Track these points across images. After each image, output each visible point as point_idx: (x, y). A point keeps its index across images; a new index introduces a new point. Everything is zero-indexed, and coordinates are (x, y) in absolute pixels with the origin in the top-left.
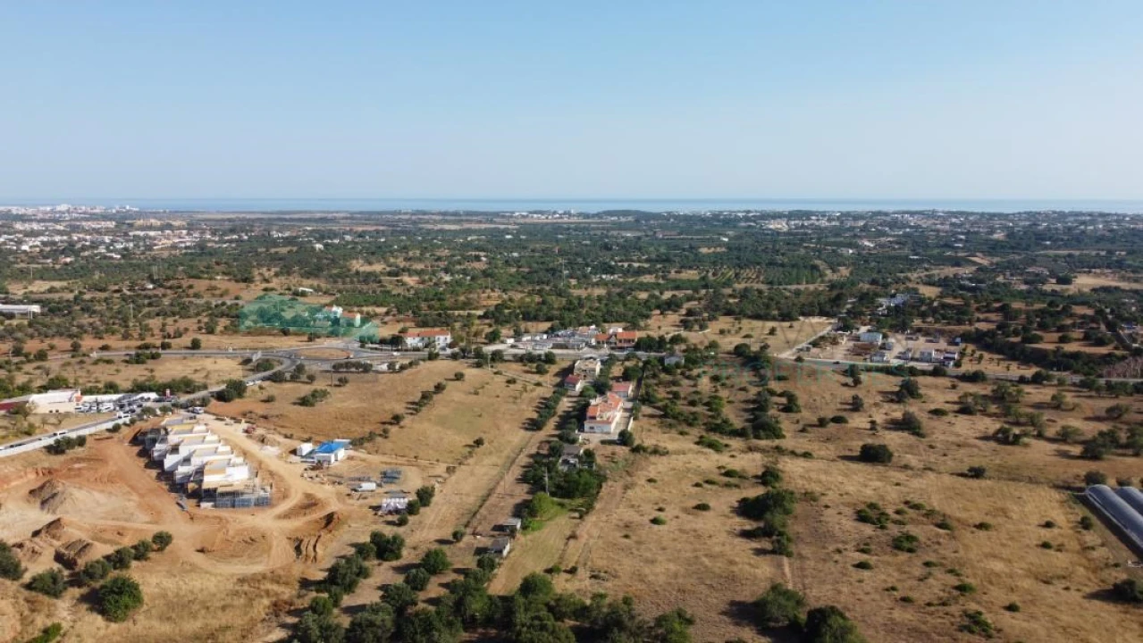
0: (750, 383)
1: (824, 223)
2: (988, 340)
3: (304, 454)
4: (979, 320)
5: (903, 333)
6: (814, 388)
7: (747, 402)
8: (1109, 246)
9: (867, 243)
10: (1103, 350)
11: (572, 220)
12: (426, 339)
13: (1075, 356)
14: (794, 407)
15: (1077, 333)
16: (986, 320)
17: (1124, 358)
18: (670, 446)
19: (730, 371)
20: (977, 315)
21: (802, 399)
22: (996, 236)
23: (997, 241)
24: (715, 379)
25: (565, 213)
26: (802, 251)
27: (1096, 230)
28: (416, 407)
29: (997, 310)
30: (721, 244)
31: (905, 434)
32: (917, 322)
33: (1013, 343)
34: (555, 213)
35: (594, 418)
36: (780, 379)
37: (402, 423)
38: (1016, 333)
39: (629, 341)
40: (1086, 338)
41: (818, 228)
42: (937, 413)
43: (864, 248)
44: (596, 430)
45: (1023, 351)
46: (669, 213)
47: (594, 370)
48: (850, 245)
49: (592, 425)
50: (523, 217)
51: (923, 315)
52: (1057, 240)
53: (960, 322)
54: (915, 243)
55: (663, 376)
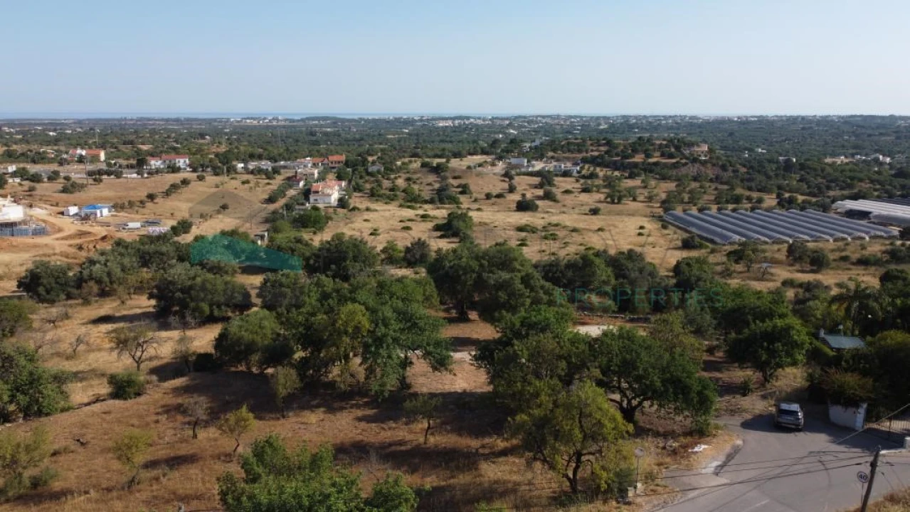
0: (435, 181)
1: (480, 122)
2: (599, 160)
3: (71, 214)
4: (592, 151)
5: (541, 160)
6: (480, 182)
7: (433, 190)
8: (676, 131)
9: (512, 131)
10: (674, 161)
11: (280, 123)
12: (167, 162)
13: (656, 164)
14: (468, 191)
15: (657, 154)
16: (597, 150)
17: (686, 164)
18: (378, 208)
19: (419, 175)
20: (591, 148)
21: (472, 187)
22: (602, 127)
23: (603, 130)
24: (408, 179)
25: (273, 119)
26: (465, 136)
27: (667, 123)
28: (167, 194)
29: (604, 145)
30: (403, 133)
31: (546, 201)
32: (551, 154)
33: (616, 161)
34: (265, 119)
35: (317, 192)
36: (455, 178)
37: (155, 201)
38: (617, 155)
39: (339, 162)
40: (663, 155)
41: (477, 125)
42: (567, 192)
43: (510, 134)
44: (319, 201)
45: (622, 164)
46: (361, 119)
47: (313, 174)
48: (500, 132)
49: (315, 198)
50: (238, 122)
51: (554, 150)
52: (642, 129)
53: (580, 151)
54: (546, 131)
55: (367, 178)
